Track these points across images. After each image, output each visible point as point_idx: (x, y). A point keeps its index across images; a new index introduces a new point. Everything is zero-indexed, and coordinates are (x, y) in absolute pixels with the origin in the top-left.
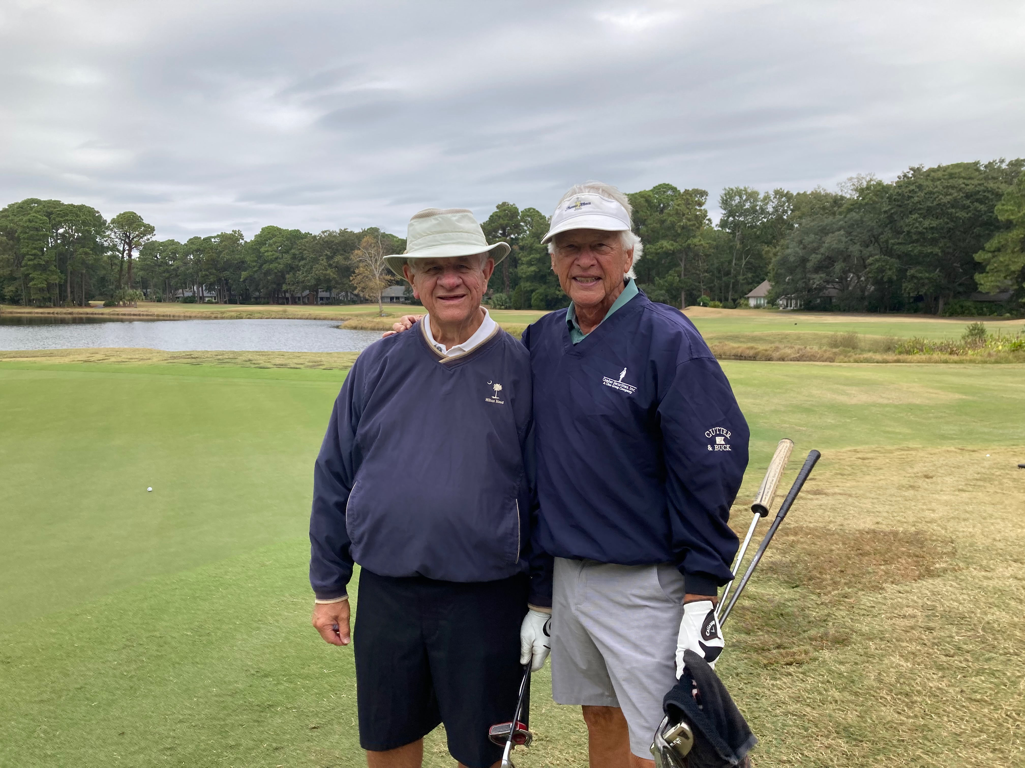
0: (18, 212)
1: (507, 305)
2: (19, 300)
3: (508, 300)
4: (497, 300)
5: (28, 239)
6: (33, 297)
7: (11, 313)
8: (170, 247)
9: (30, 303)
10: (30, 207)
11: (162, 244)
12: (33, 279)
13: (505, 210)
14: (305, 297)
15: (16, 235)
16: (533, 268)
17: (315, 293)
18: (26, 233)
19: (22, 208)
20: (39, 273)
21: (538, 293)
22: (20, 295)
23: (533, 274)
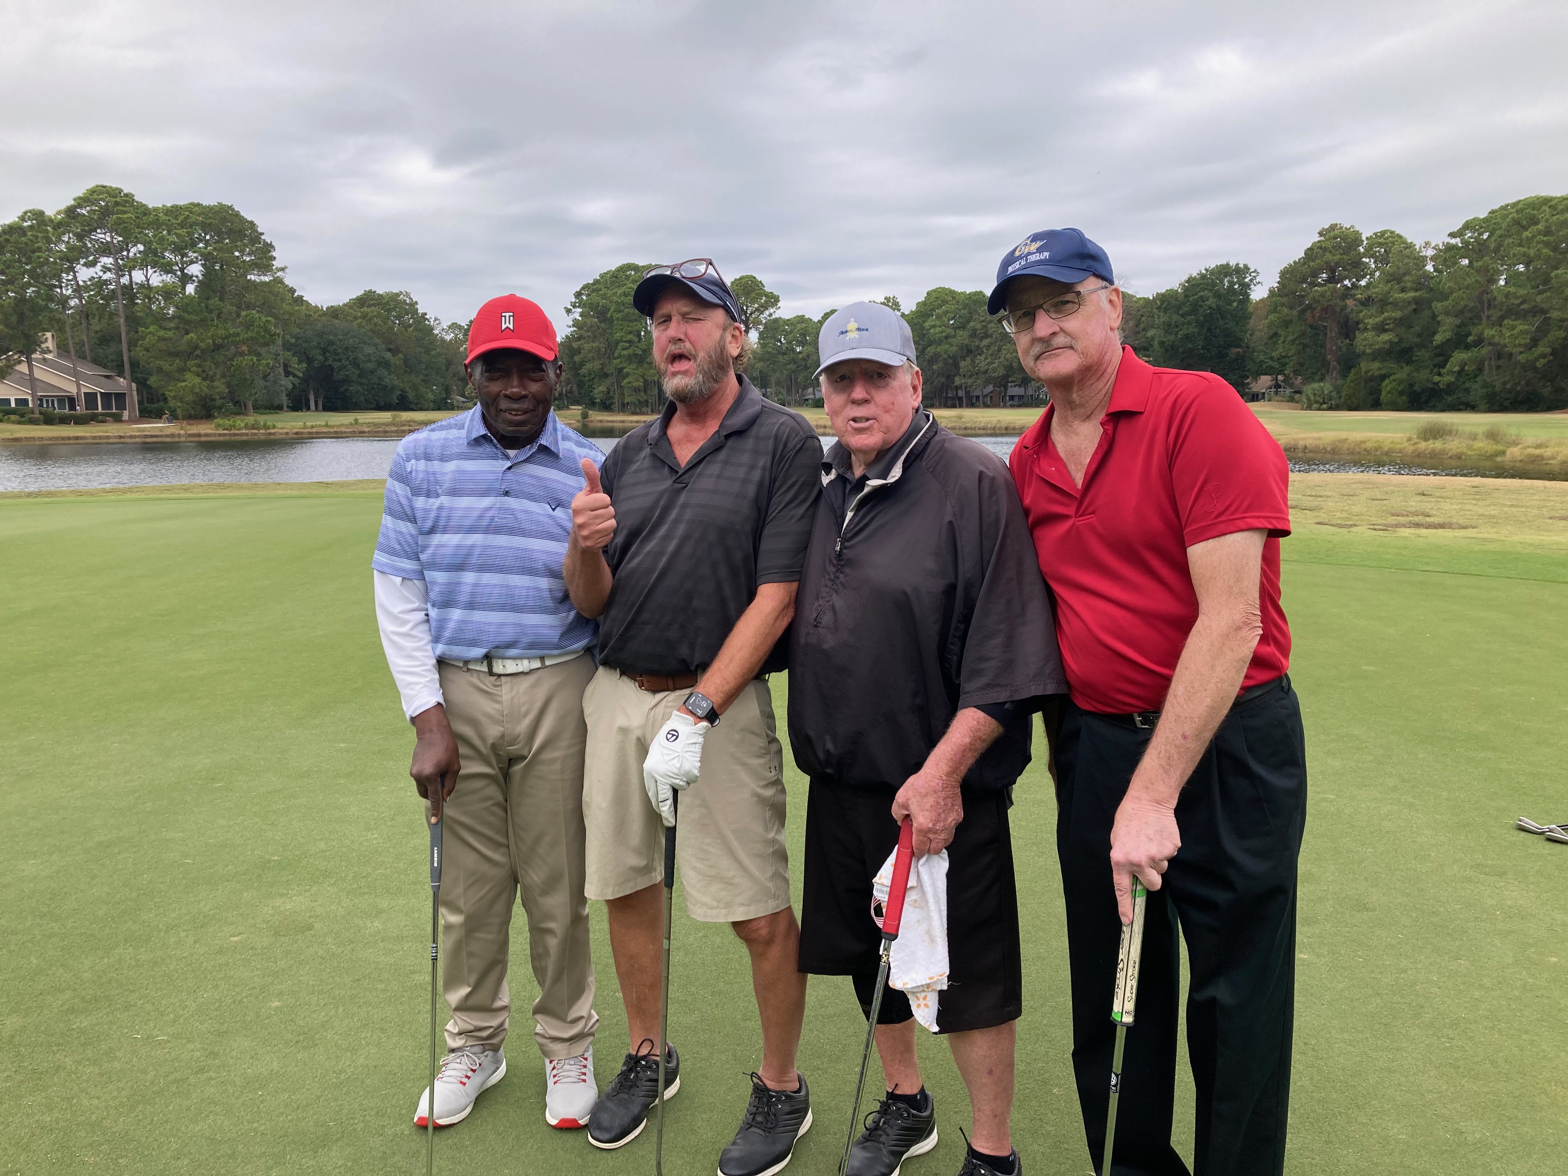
0: (612, 283)
1: (1333, 402)
2: (611, 404)
3: (1334, 394)
4: (1315, 394)
5: (623, 319)
6: (626, 401)
7: (601, 421)
8: (799, 326)
9: (624, 408)
10: (626, 276)
11: (788, 322)
12: (628, 375)
13: (1335, 238)
14: (986, 396)
15: (609, 315)
16: (1385, 337)
17: (1003, 388)
18: (620, 311)
19: (616, 277)
20: (634, 366)
21: (1394, 380)
22: (612, 397)
23: (1387, 346)
